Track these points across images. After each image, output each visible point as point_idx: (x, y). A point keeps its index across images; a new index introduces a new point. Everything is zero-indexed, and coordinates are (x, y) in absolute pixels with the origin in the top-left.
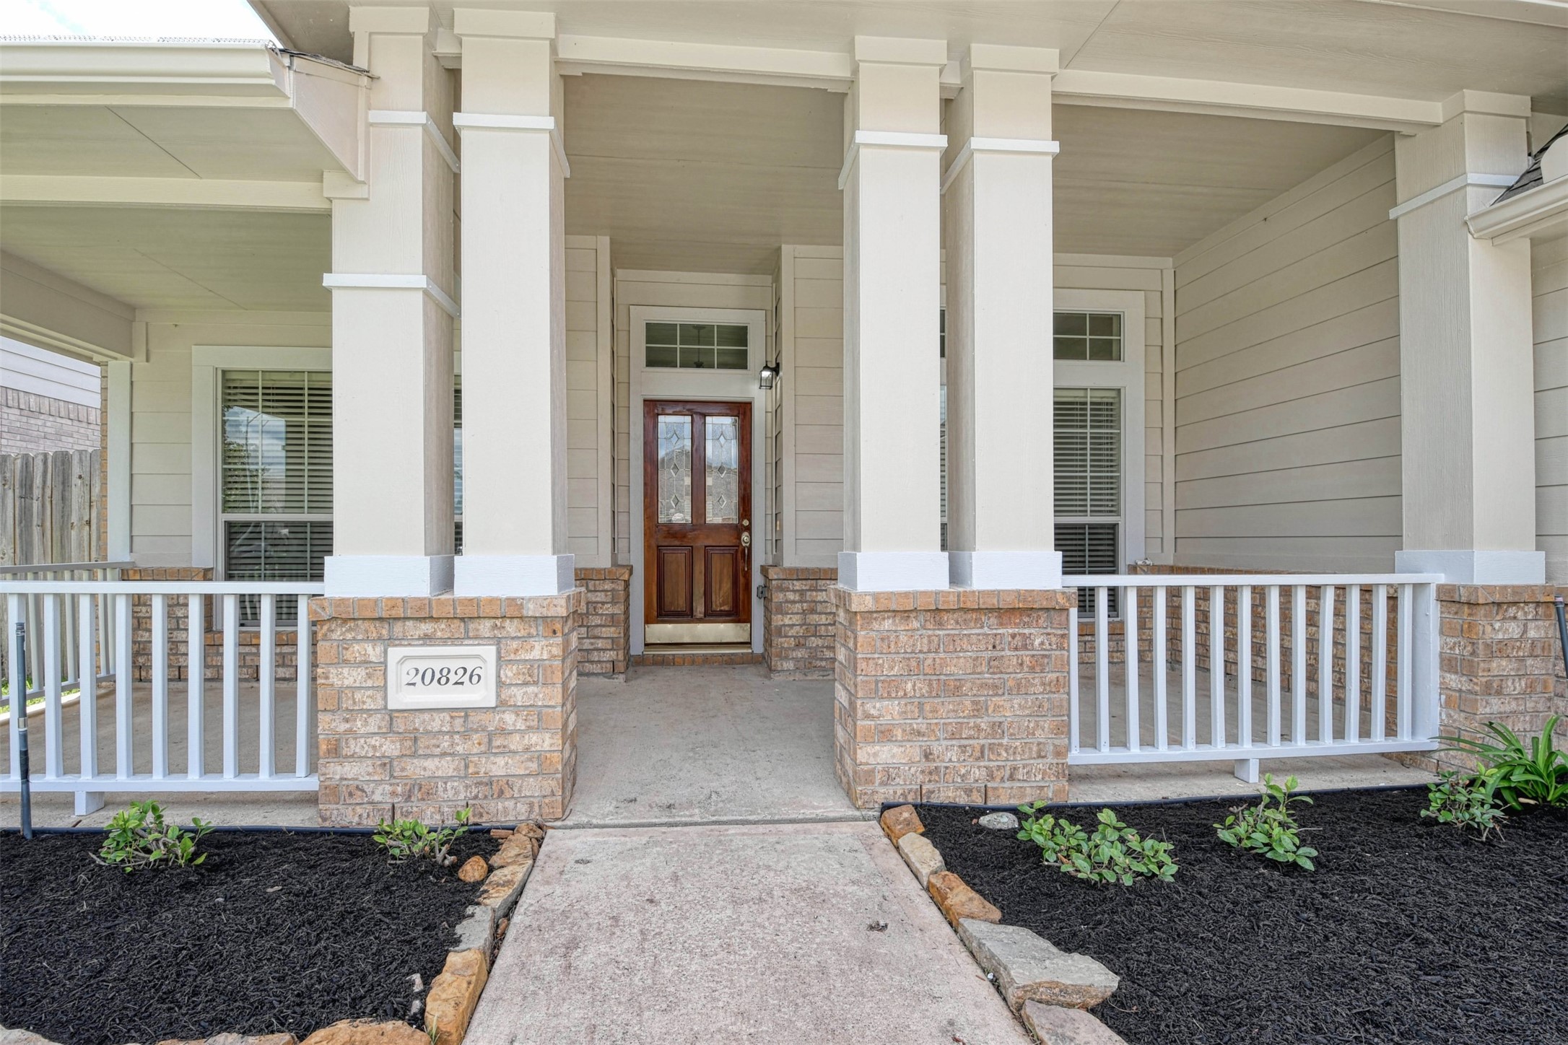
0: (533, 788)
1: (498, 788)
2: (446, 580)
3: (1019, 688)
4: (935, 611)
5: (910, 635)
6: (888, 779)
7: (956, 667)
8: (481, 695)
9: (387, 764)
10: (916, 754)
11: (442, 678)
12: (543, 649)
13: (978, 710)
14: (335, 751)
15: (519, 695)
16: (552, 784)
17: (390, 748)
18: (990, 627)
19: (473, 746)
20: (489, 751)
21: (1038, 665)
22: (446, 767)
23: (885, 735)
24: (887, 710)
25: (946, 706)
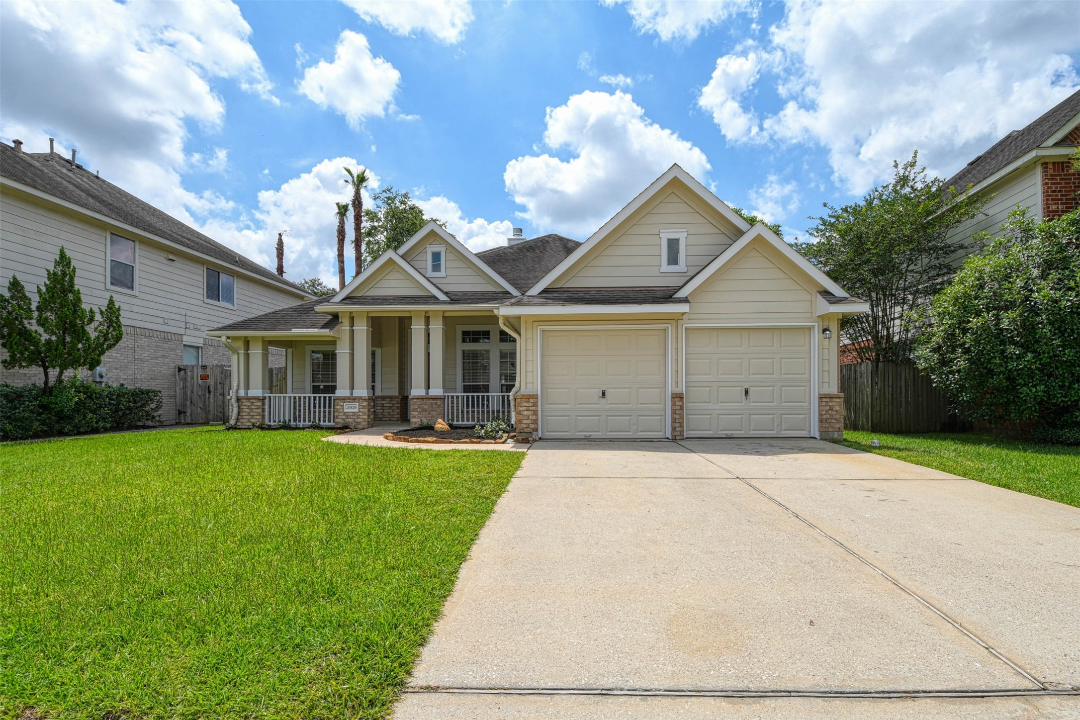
0: (363, 423)
1: (359, 423)
2: (352, 394)
3: (436, 411)
4: (422, 398)
5: (419, 402)
6: (415, 424)
7: (426, 407)
8: (356, 410)
9: (344, 419)
10: (419, 420)
11: (351, 408)
12: (365, 404)
13: (429, 414)
14: (337, 418)
15: (362, 410)
16: (366, 423)
17: (344, 417)
18: (431, 401)
19: (355, 417)
20: (358, 418)
21: (439, 407)
22: (352, 420)
23: (415, 417)
24: (415, 413)
25: (424, 413)
